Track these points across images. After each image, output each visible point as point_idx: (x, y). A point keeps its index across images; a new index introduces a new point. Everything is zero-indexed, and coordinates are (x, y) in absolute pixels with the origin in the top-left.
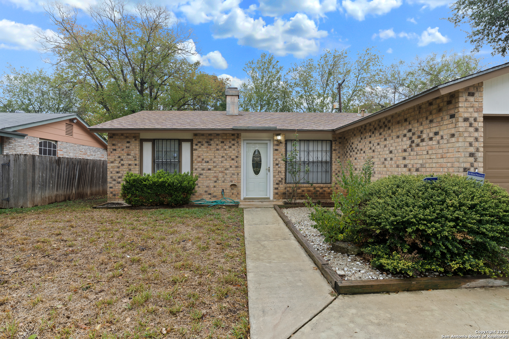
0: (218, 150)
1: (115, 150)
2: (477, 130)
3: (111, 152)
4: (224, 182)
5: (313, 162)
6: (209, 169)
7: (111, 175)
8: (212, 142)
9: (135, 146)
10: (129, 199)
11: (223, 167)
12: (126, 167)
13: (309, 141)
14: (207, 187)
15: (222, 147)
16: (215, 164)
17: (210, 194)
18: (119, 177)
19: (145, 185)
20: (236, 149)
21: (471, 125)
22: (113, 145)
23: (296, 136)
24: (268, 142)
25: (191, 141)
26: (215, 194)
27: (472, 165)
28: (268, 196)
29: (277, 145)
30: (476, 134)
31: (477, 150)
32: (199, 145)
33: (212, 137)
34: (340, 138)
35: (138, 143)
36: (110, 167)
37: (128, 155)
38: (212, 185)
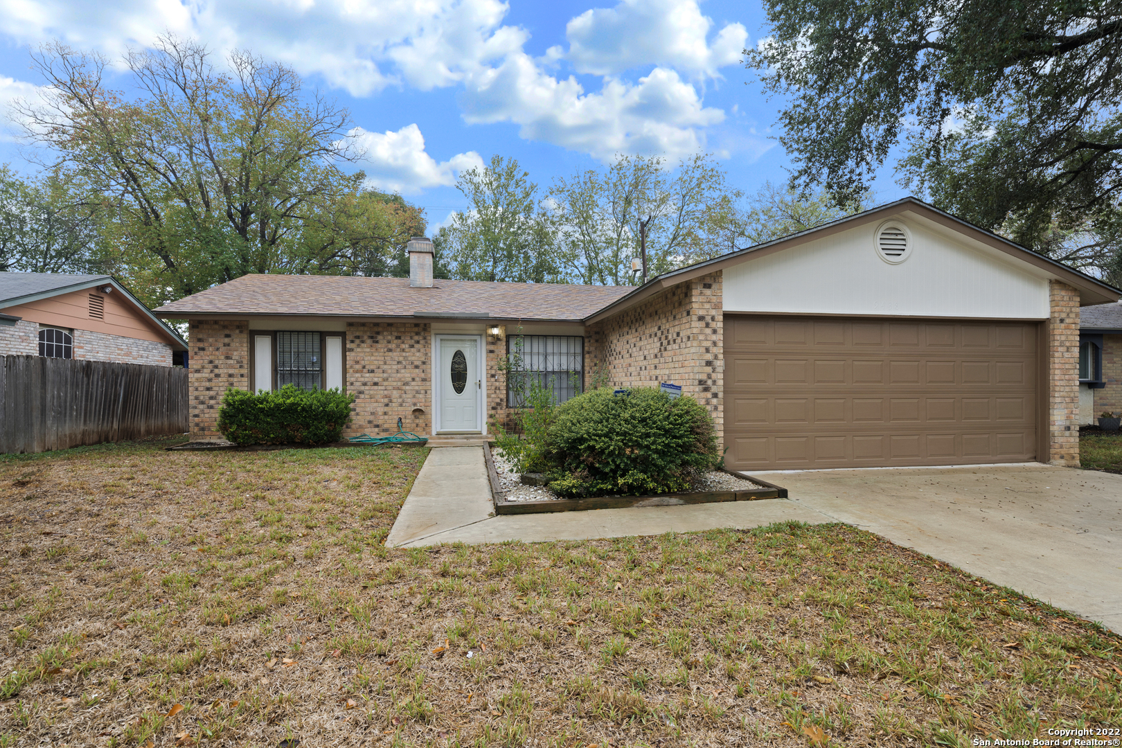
0: (390, 350)
1: (203, 349)
3: (196, 353)
4: (401, 405)
5: (553, 372)
6: (376, 384)
7: (196, 393)
8: (380, 337)
9: (241, 343)
10: (232, 433)
11: (400, 380)
12: (225, 379)
13: (546, 336)
14: (372, 414)
15: (398, 346)
16: (385, 375)
17: (377, 426)
18: (211, 398)
19: (262, 410)
20: (422, 350)
22: (200, 340)
23: (521, 328)
24: (478, 338)
25: (342, 335)
26: (386, 426)
28: (478, 429)
29: (493, 343)
32: (357, 341)
33: (380, 329)
34: (593, 332)
35: (245, 337)
36: (194, 380)
37: (228, 358)
38: (381, 410)
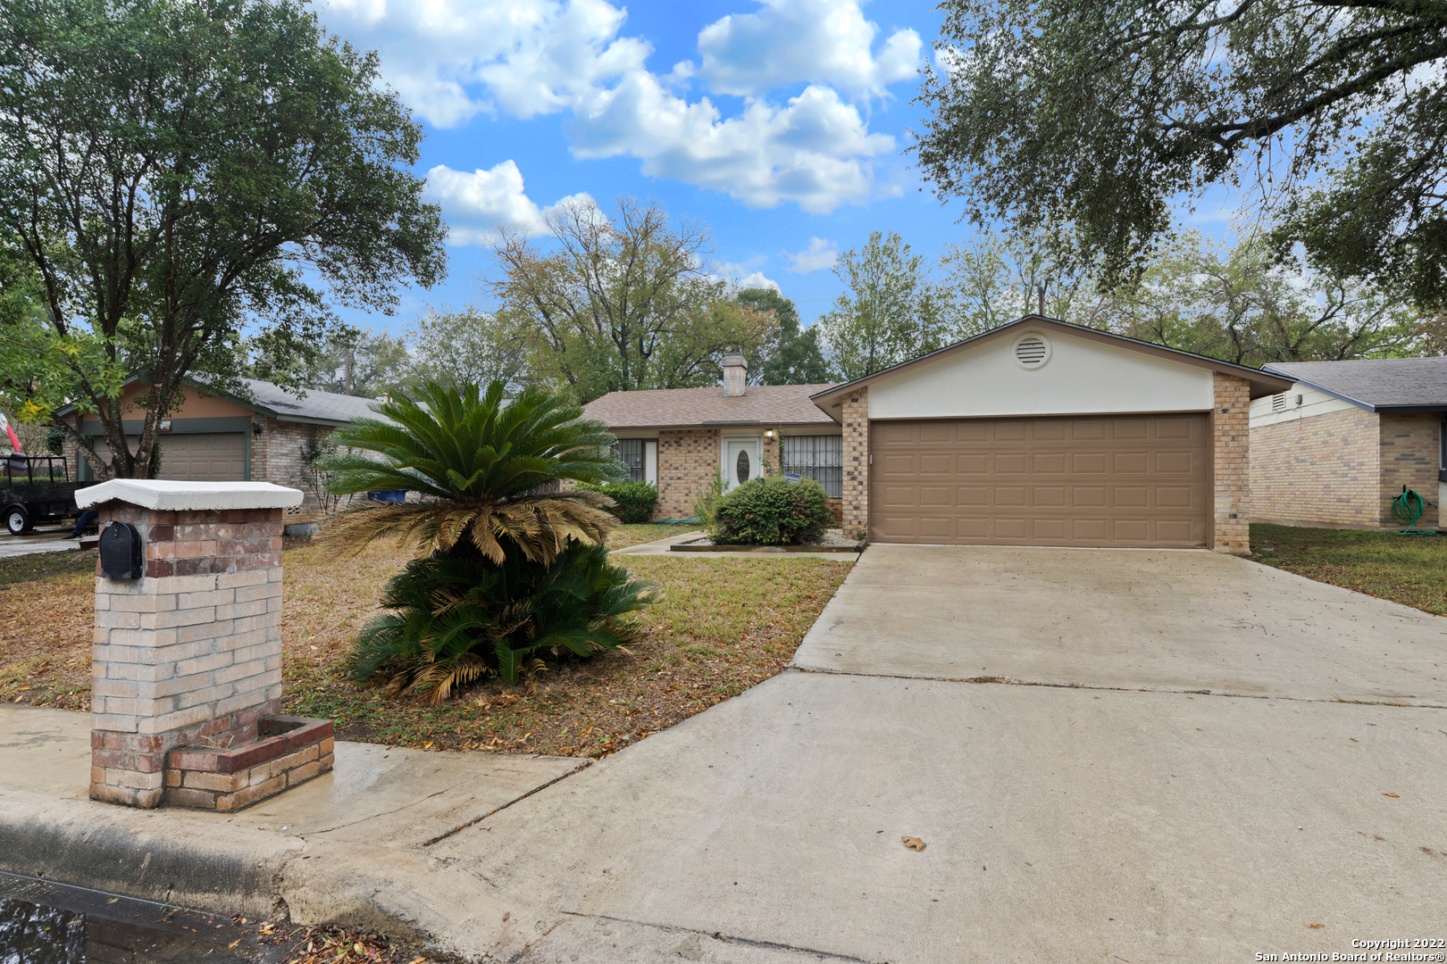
0: (690, 452)
2: (861, 435)
4: (698, 495)
5: (820, 468)
6: (679, 478)
8: (682, 442)
11: (697, 475)
13: (814, 437)
14: (677, 501)
15: (695, 448)
16: (686, 471)
17: (680, 511)
20: (714, 451)
21: (855, 430)
23: (793, 431)
24: (757, 440)
25: (656, 440)
26: (687, 511)
27: (856, 469)
29: (769, 444)
30: (860, 439)
31: (861, 454)
32: (667, 445)
33: (683, 436)
38: (683, 499)
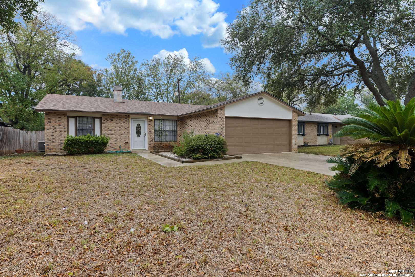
0: (117, 123)
1: (50, 122)
3: (47, 123)
4: (121, 141)
5: (168, 131)
6: (112, 134)
7: (48, 137)
8: (113, 119)
9: (64, 120)
11: (120, 133)
12: (58, 132)
13: (166, 120)
14: (111, 144)
15: (120, 122)
16: (115, 131)
17: (113, 148)
18: (53, 139)
20: (128, 123)
22: (49, 119)
23: (158, 117)
24: (145, 120)
25: (101, 118)
26: (115, 148)
28: (145, 148)
29: (150, 122)
32: (106, 120)
33: (114, 117)
34: (181, 119)
35: (66, 118)
36: (47, 132)
37: (59, 125)
38: (114, 143)
